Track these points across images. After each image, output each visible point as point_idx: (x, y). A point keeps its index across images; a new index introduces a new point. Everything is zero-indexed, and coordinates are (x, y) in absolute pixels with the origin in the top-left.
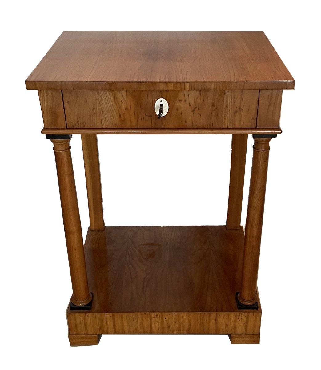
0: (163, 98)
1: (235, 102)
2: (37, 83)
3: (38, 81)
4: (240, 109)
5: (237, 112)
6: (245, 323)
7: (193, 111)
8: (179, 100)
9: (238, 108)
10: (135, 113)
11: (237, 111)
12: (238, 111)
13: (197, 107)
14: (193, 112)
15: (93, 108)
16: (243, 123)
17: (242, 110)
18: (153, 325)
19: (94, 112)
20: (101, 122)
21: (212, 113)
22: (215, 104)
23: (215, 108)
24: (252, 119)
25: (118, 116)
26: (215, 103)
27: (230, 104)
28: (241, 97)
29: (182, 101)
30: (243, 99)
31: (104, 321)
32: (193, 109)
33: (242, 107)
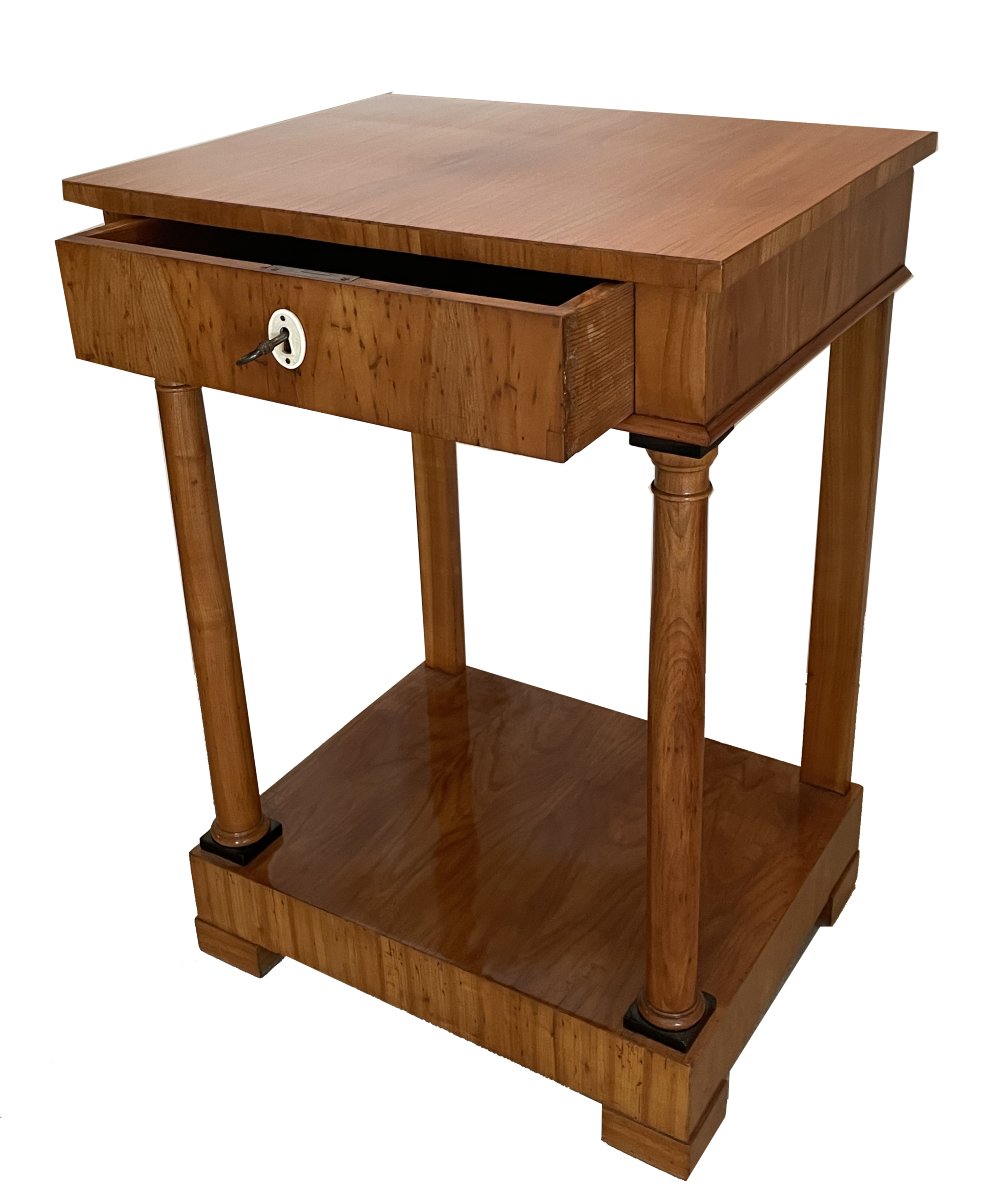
0: (288, 308)
1: (491, 360)
2: (83, 188)
3: (85, 185)
4: (507, 385)
5: (500, 395)
6: (640, 1084)
7: (373, 367)
8: (333, 325)
9: (502, 381)
10: (223, 347)
11: (499, 393)
12: (503, 391)
13: (384, 359)
14: (373, 371)
15: (124, 312)
16: (523, 438)
17: (515, 390)
18: (388, 978)
19: (129, 322)
20: (148, 359)
21: (426, 386)
22: (433, 356)
23: (433, 369)
24: (549, 430)
25: (185, 349)
26: (433, 351)
27: (478, 364)
28: (509, 343)
29: (341, 327)
30: (513, 352)
31: (271, 912)
32: (373, 358)
33: (514, 379)
